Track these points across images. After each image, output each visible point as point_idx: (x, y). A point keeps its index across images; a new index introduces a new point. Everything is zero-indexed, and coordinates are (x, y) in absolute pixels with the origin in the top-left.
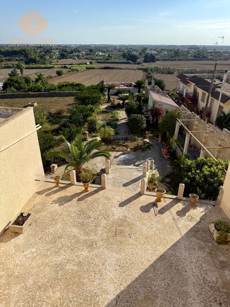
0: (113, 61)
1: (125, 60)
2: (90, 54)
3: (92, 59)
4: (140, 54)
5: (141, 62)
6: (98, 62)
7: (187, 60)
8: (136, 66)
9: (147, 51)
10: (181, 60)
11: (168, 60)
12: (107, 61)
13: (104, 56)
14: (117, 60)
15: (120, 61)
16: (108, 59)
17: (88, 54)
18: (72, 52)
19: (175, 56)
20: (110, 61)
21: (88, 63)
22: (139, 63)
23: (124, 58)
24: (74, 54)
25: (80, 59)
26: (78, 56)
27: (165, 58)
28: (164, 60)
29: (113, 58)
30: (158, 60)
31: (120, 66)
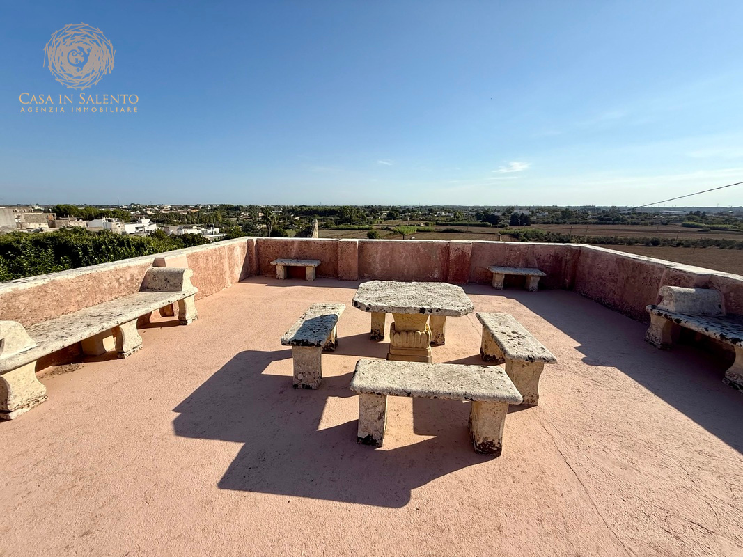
0: (460, 223)
1: (479, 222)
2: (429, 214)
3: (430, 221)
4: (504, 214)
5: (506, 224)
6: (437, 224)
7: (586, 223)
8: (497, 230)
9: (515, 211)
10: (576, 223)
11: (552, 223)
12: (452, 223)
13: (447, 216)
14: (466, 222)
15: (471, 223)
16: (454, 220)
17: (425, 214)
18: (404, 212)
19: (564, 217)
20: (455, 223)
21: (422, 225)
22: (502, 226)
23: (478, 220)
24: (406, 214)
25: (413, 220)
26: (411, 217)
27: (546, 221)
28: (544, 223)
29: (460, 219)
30: (534, 223)
31: (470, 229)
